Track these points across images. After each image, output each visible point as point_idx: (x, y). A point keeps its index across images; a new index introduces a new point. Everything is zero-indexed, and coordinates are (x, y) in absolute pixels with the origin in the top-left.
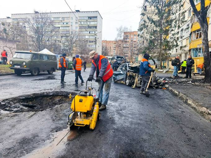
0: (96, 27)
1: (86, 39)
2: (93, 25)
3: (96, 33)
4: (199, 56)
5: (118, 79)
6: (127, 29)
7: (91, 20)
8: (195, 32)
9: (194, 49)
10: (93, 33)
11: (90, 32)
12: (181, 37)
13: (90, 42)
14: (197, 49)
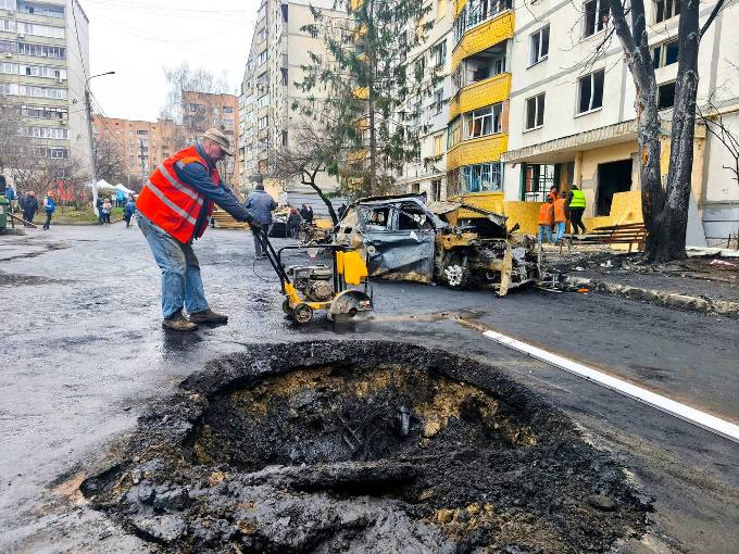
0: (61, 52)
1: (14, 100)
2: (45, 42)
3: (63, 75)
4: (485, 188)
5: (393, 265)
6: (210, 78)
7: (30, 18)
8: (469, 115)
9: (467, 169)
10: (50, 73)
11: (28, 70)
12: (425, 128)
13: (34, 113)
14: (477, 168)
